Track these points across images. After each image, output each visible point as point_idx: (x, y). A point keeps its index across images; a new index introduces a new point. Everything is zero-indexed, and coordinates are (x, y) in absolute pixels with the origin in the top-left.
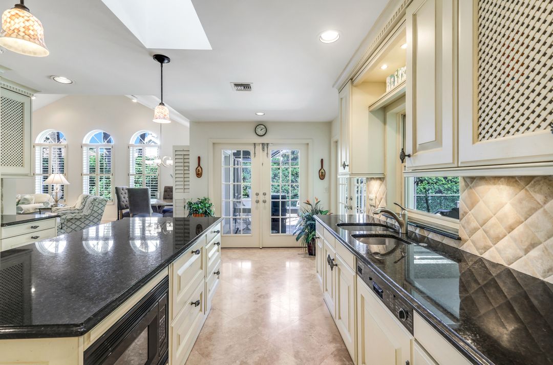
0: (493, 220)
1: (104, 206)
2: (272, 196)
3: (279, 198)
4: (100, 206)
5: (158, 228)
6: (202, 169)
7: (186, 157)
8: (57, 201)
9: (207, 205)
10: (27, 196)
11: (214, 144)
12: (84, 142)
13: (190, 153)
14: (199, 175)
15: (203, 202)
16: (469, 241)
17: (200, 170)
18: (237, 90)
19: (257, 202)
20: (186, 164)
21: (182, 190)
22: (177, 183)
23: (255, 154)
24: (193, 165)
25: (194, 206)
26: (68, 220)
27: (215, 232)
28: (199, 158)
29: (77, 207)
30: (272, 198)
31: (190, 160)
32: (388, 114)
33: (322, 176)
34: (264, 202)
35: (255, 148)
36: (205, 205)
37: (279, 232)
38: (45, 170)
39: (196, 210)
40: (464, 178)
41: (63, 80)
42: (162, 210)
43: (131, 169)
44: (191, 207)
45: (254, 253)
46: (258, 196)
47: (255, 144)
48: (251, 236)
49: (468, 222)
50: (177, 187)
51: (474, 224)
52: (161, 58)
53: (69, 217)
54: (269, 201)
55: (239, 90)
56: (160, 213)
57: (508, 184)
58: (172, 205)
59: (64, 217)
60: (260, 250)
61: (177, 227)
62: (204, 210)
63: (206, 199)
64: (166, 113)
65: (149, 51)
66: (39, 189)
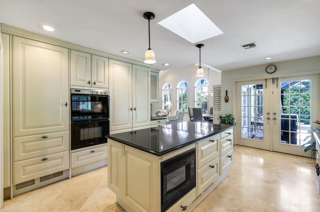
1: (184, 116)
2: (282, 115)
3: (288, 118)
4: (182, 116)
5: (207, 129)
6: (228, 97)
7: (220, 91)
8: (168, 113)
9: (231, 119)
10: (160, 110)
11: (236, 82)
12: (177, 87)
13: (221, 89)
14: (227, 101)
15: (229, 116)
18: (245, 49)
19: (269, 119)
20: (220, 95)
21: (218, 110)
22: (215, 106)
23: (266, 86)
24: (223, 95)
25: (223, 119)
26: (171, 121)
27: (227, 133)
28: (227, 91)
29: (175, 116)
31: (221, 93)
34: (275, 119)
35: (266, 82)
36: (229, 118)
37: (289, 143)
38: (165, 100)
39: (224, 121)
41: (167, 65)
42: (209, 120)
43: (195, 98)
44: (221, 119)
45: (265, 153)
46: (269, 115)
47: (266, 79)
48: (264, 142)
50: (215, 108)
52: (199, 46)
53: (171, 119)
54: (279, 119)
55: (247, 48)
56: (208, 121)
58: (213, 118)
59: (170, 119)
60: (270, 153)
61: (215, 129)
62: (229, 121)
63: (230, 115)
64: (202, 72)
65: (194, 44)
66: (163, 108)
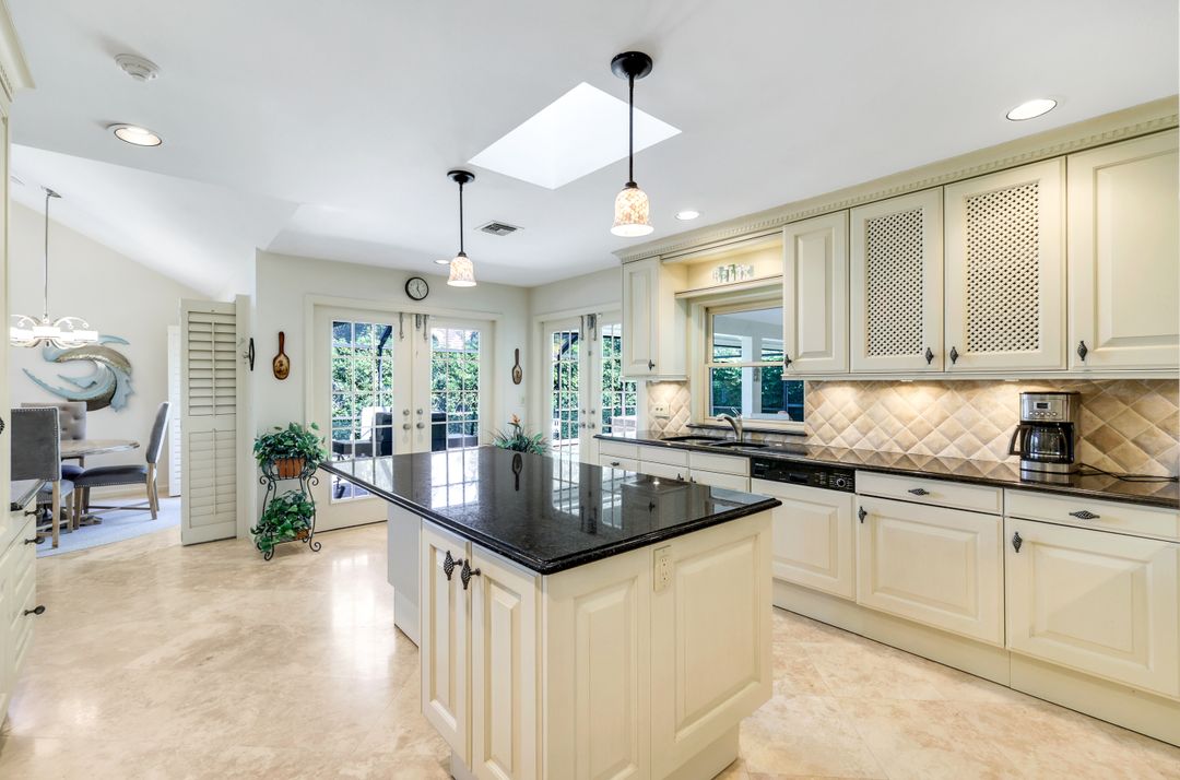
0: (839, 414)
2: (433, 415)
3: (445, 420)
6: (289, 362)
7: (221, 329)
11: (315, 305)
13: (238, 320)
14: (281, 372)
16: (816, 436)
17: (285, 361)
19: (406, 426)
20: (223, 348)
21: (211, 412)
22: (195, 393)
23: (401, 333)
24: (268, 348)
28: (281, 335)
30: (433, 420)
32: (693, 305)
33: (517, 379)
34: (419, 426)
35: (401, 322)
40: (810, 382)
46: (409, 418)
47: (401, 314)
49: (815, 420)
50: (195, 403)
51: (821, 420)
54: (428, 424)
57: (852, 386)
